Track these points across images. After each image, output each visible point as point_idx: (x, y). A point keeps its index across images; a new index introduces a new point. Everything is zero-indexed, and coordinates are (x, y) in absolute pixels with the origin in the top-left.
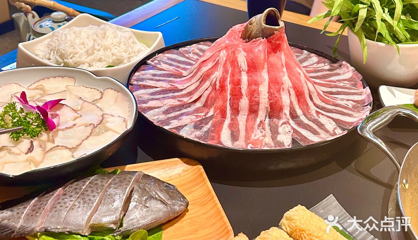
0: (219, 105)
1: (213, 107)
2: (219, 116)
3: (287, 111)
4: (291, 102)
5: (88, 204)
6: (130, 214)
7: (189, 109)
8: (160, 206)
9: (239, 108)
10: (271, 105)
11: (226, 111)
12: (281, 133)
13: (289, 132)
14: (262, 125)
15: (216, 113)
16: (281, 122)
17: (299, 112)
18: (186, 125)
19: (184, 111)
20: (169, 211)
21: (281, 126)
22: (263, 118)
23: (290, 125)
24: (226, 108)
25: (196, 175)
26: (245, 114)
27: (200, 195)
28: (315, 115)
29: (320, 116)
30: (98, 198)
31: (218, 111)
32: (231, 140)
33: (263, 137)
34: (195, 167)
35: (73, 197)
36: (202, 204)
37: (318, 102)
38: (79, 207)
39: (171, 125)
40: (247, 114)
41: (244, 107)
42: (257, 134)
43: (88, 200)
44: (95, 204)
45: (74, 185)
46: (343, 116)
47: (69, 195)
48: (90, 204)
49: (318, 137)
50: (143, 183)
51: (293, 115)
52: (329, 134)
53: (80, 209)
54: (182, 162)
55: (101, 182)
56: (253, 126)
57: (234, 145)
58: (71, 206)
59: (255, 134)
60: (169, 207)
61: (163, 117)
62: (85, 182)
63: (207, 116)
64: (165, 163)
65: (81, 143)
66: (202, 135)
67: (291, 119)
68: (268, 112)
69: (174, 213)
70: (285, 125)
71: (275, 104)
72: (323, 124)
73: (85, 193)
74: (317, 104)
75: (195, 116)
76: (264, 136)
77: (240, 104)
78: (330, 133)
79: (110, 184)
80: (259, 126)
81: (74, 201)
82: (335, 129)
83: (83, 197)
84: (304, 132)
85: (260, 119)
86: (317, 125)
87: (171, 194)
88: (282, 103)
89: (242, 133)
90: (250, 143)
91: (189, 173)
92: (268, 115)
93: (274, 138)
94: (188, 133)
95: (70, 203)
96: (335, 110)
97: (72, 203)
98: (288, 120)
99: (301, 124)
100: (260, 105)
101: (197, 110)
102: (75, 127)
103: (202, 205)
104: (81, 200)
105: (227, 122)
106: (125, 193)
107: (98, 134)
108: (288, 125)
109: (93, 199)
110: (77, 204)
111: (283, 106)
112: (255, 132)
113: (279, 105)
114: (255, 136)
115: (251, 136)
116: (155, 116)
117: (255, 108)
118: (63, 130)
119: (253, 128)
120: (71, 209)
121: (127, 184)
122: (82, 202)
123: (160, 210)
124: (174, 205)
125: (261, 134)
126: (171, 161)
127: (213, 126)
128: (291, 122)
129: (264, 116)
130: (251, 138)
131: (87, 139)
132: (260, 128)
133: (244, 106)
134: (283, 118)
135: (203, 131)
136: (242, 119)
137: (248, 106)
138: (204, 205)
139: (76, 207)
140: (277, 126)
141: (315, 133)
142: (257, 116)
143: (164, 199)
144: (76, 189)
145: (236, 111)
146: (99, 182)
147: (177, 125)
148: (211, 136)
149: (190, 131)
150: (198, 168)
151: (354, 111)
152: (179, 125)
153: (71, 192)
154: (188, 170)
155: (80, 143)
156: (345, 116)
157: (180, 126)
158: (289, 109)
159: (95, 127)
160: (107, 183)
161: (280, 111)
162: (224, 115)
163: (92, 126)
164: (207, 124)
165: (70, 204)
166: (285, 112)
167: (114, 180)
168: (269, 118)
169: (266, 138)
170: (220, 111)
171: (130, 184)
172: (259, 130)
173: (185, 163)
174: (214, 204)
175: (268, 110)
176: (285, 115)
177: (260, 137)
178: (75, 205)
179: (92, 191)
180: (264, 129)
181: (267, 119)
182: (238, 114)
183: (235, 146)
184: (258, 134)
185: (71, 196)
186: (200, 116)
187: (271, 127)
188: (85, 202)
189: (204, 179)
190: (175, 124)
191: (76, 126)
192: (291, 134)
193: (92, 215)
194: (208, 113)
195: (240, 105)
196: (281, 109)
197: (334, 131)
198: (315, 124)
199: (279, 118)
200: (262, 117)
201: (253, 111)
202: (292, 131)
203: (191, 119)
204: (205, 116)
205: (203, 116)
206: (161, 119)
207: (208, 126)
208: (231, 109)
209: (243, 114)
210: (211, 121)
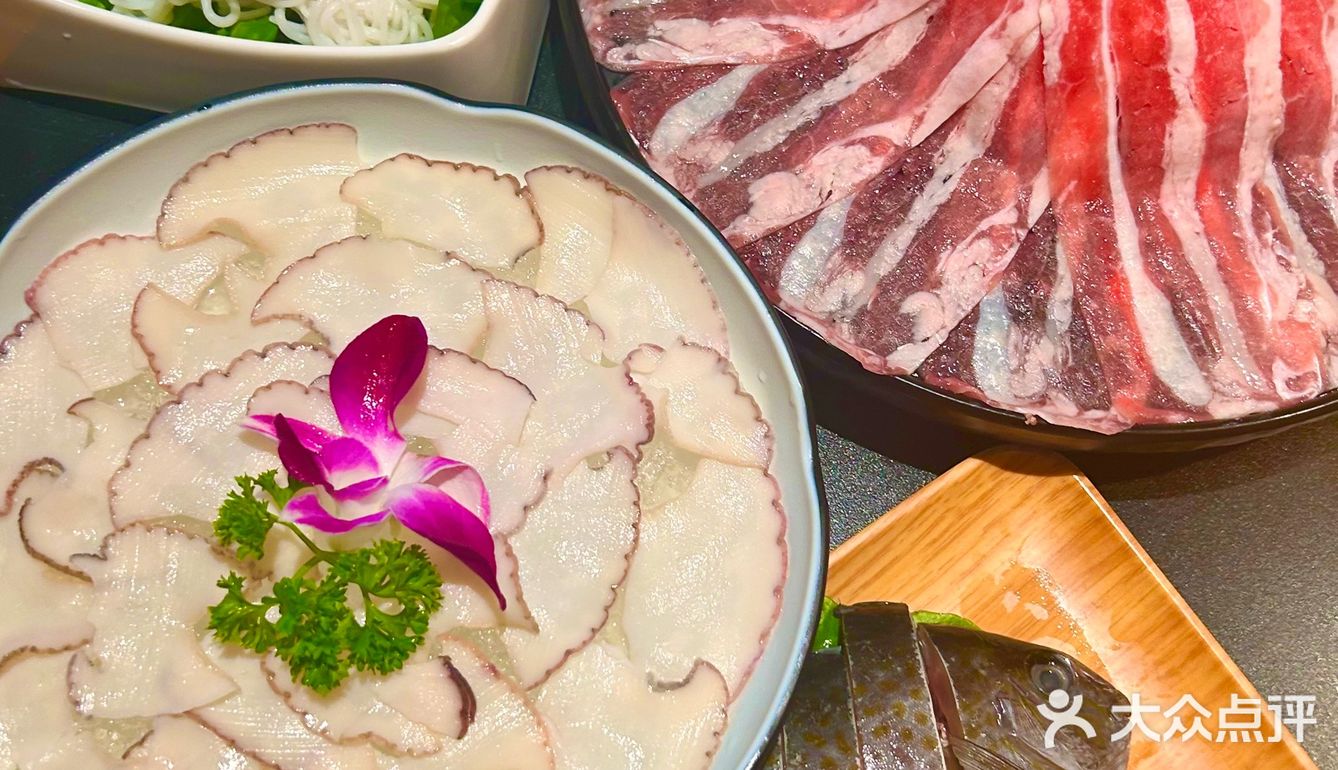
0: (1071, 159)
1: (1044, 171)
2: (1081, 208)
9: (1166, 159)
10: (1291, 113)
11: (1107, 176)
14: (1267, 216)
15: (1065, 195)
16: (1329, 167)
18: (976, 310)
22: (1259, 174)
24: (1105, 165)
26: (1186, 176)
31: (1073, 183)
39: (918, 331)
40: (1194, 175)
41: (1183, 154)
42: (1276, 290)
50: (979, 725)
56: (1238, 235)
59: (1267, 285)
61: (856, 286)
63: (1032, 221)
68: (1276, 139)
71: (1307, 105)
75: (985, 241)
76: (1306, 290)
77: (1167, 141)
80: (1258, 223)
85: (1249, 181)
100: (1248, 124)
105: (1127, 235)
112: (1260, 274)
113: (1321, 99)
115: (1258, 307)
116: (822, 286)
117: (1225, 141)
125: (1290, 285)
127: (1083, 279)
129: (1260, 161)
132: (1269, 236)
133: (1184, 147)
135: (1060, 328)
136: (1178, 202)
137: (1203, 146)
142: (1235, 172)
145: (1149, 172)
147: (943, 327)
149: (1011, 349)
152: (949, 323)
154: (1027, 498)
157: (958, 330)
161: (1319, 122)
164: (1049, 275)
168: (1279, 159)
169: (1316, 298)
170: (1076, 187)
180: (1282, 236)
182: (1160, 181)
186: (1006, 232)
187: (1301, 212)
190: (929, 318)
194: (1027, 199)
195: (1166, 148)
196: (1325, 113)
201: (1221, 156)
203: (975, 264)
204: (1021, 222)
205: (1016, 225)
206: (858, 305)
207: (1063, 291)
208: (1129, 167)
209: (1179, 180)
210: (1059, 248)
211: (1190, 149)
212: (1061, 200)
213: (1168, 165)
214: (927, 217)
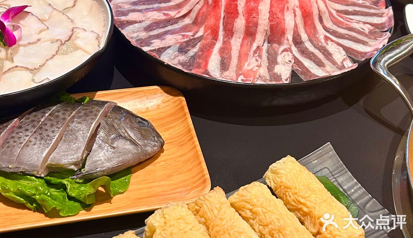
0: (210, 24)
1: (204, 26)
2: (210, 37)
3: (289, 36)
4: (296, 26)
5: (46, 141)
6: (93, 154)
7: (176, 26)
8: (128, 146)
9: (234, 29)
10: (272, 28)
11: (219, 31)
12: (280, 63)
13: (289, 62)
14: (258, 52)
15: (207, 33)
16: (282, 48)
17: (304, 36)
18: (169, 47)
19: (169, 28)
20: (139, 153)
21: (281, 53)
22: (261, 43)
23: (292, 52)
24: (219, 28)
25: (176, 108)
26: (239, 36)
27: (179, 133)
28: (323, 41)
29: (330, 43)
30: (58, 134)
31: (209, 31)
32: (220, 70)
33: (257, 68)
34: (177, 98)
35: (29, 131)
36: (180, 144)
37: (329, 24)
38: (35, 144)
39: (152, 45)
40: (242, 36)
41: (239, 29)
42: (251, 64)
43: (46, 135)
44: (54, 141)
45: (31, 117)
46: (356, 43)
47: (24, 128)
48: (48, 141)
49: (323, 70)
50: (112, 118)
51: (296, 40)
52: (336, 67)
53: (36, 147)
54: (162, 91)
55: (64, 114)
56: (248, 53)
57: (222, 75)
58: (26, 142)
59: (249, 62)
60: (139, 149)
61: (143, 35)
62: (45, 113)
63: (196, 37)
64: (143, 91)
65: (45, 63)
66: (187, 61)
67: (293, 45)
68: (268, 36)
69: (145, 155)
70: (285, 53)
71: (277, 27)
72: (332, 53)
73: (44, 127)
74: (328, 27)
75: (181, 36)
76: (259, 66)
77: (235, 24)
78: (338, 65)
79: (74, 117)
80: (255, 52)
81: (30, 136)
82: (344, 60)
83: (41, 132)
84: (307, 63)
85: (257, 43)
86: (324, 54)
87: (143, 132)
88: (285, 26)
89: (234, 61)
90: (241, 74)
91: (169, 105)
92: (267, 39)
93: (270, 69)
94: (170, 57)
95: (25, 138)
96: (347, 35)
97: (27, 138)
98: (290, 46)
99: (304, 52)
100: (258, 26)
101: (185, 28)
102: (39, 43)
103: (179, 146)
104: (37, 135)
105: (218, 45)
106: (90, 129)
107: (66, 53)
108: (289, 52)
109: (51, 134)
110: (33, 139)
111: (286, 30)
112: (249, 60)
113: (281, 27)
114: (249, 65)
115: (244, 65)
116: (134, 32)
117: (252, 30)
118: (24, 46)
119: (247, 55)
120: (26, 146)
121: (93, 119)
122: (39, 137)
123: (129, 152)
124: (145, 145)
125: (256, 64)
126: (149, 90)
127: (201, 50)
128: (294, 49)
129: (262, 40)
130: (243, 68)
131: (52, 58)
132: (256, 55)
133: (239, 27)
134: (285, 44)
135: (189, 55)
136: (236, 43)
137: (244, 28)
138: (181, 145)
139: (31, 143)
140: (276, 54)
141: (320, 64)
142: (254, 40)
143: (134, 138)
144: (33, 121)
145: (230, 32)
146: (60, 114)
147: (159, 46)
148: (197, 63)
149: (174, 55)
150: (179, 99)
151: (370, 38)
152: (161, 46)
153: (27, 125)
154: (168, 101)
155: (43, 63)
156: (358, 44)
157: (162, 48)
158: (292, 33)
159: (62, 44)
160: (70, 116)
161: (281, 35)
162: (215, 37)
163: (59, 43)
164: (194, 46)
165: (25, 140)
166: (287, 37)
167: (79, 112)
168: (269, 43)
169: (261, 68)
170: (211, 32)
171: (96, 118)
172: (255, 58)
173: (165, 92)
174: (193, 146)
175: (268, 33)
176: (288, 40)
177: (254, 67)
178: (31, 141)
179: (52, 125)
180: (260, 56)
181: (266, 44)
182: (232, 36)
183: (224, 77)
184: (253, 63)
185: (27, 130)
186: (187, 36)
187: (269, 54)
188: (42, 139)
189: (185, 115)
190: (157, 44)
191: (40, 41)
192: (291, 65)
193: (49, 154)
194: (197, 32)
195: (234, 26)
196: (283, 33)
197: (342, 63)
198: (321, 53)
199: (280, 43)
200: (259, 41)
201: (250, 33)
202: (293, 62)
203: (176, 39)
204: (193, 36)
205: (191, 36)
206: (141, 37)
207: (195, 50)
208: (225, 29)
209: (238, 37)
210: (199, 43)
211: (241, 27)
212: (205, 34)
213: (235, 31)
214: (170, 29)
